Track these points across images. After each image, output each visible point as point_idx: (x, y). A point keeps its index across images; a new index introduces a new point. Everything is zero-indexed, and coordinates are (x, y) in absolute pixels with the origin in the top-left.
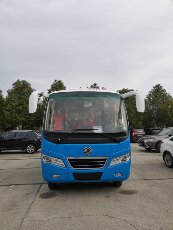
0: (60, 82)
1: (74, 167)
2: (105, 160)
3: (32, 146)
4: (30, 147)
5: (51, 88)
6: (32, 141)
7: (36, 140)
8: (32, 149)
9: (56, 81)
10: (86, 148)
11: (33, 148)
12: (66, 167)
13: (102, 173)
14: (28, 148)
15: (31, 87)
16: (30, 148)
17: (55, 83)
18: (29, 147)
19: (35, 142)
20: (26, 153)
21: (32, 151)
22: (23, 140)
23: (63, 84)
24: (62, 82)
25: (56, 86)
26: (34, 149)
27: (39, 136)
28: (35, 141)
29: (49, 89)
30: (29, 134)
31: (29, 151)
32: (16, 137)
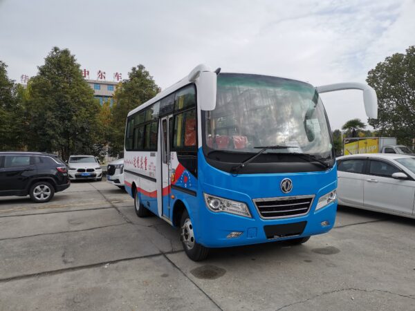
0: (66, 52)
1: (265, 215)
2: (310, 200)
3: (46, 187)
4: (42, 187)
6: (46, 175)
7: (54, 172)
8: (46, 193)
9: (56, 49)
10: (285, 181)
11: (47, 190)
12: (253, 217)
13: (306, 222)
14: (36, 191)
16: (41, 191)
17: (55, 53)
18: (38, 187)
19: (52, 178)
20: (32, 200)
21: (45, 196)
22: (24, 174)
23: (75, 58)
24: (72, 54)
25: (59, 61)
26: (50, 192)
27: (59, 166)
28: (51, 176)
30: (37, 160)
31: (39, 196)
32: (3, 167)
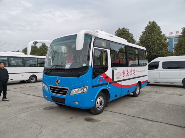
0: (154, 23)
2: (67, 89)
5: (145, 30)
9: (150, 22)
10: (57, 80)
12: (49, 91)
13: (65, 99)
15: (129, 32)
29: (143, 31)
